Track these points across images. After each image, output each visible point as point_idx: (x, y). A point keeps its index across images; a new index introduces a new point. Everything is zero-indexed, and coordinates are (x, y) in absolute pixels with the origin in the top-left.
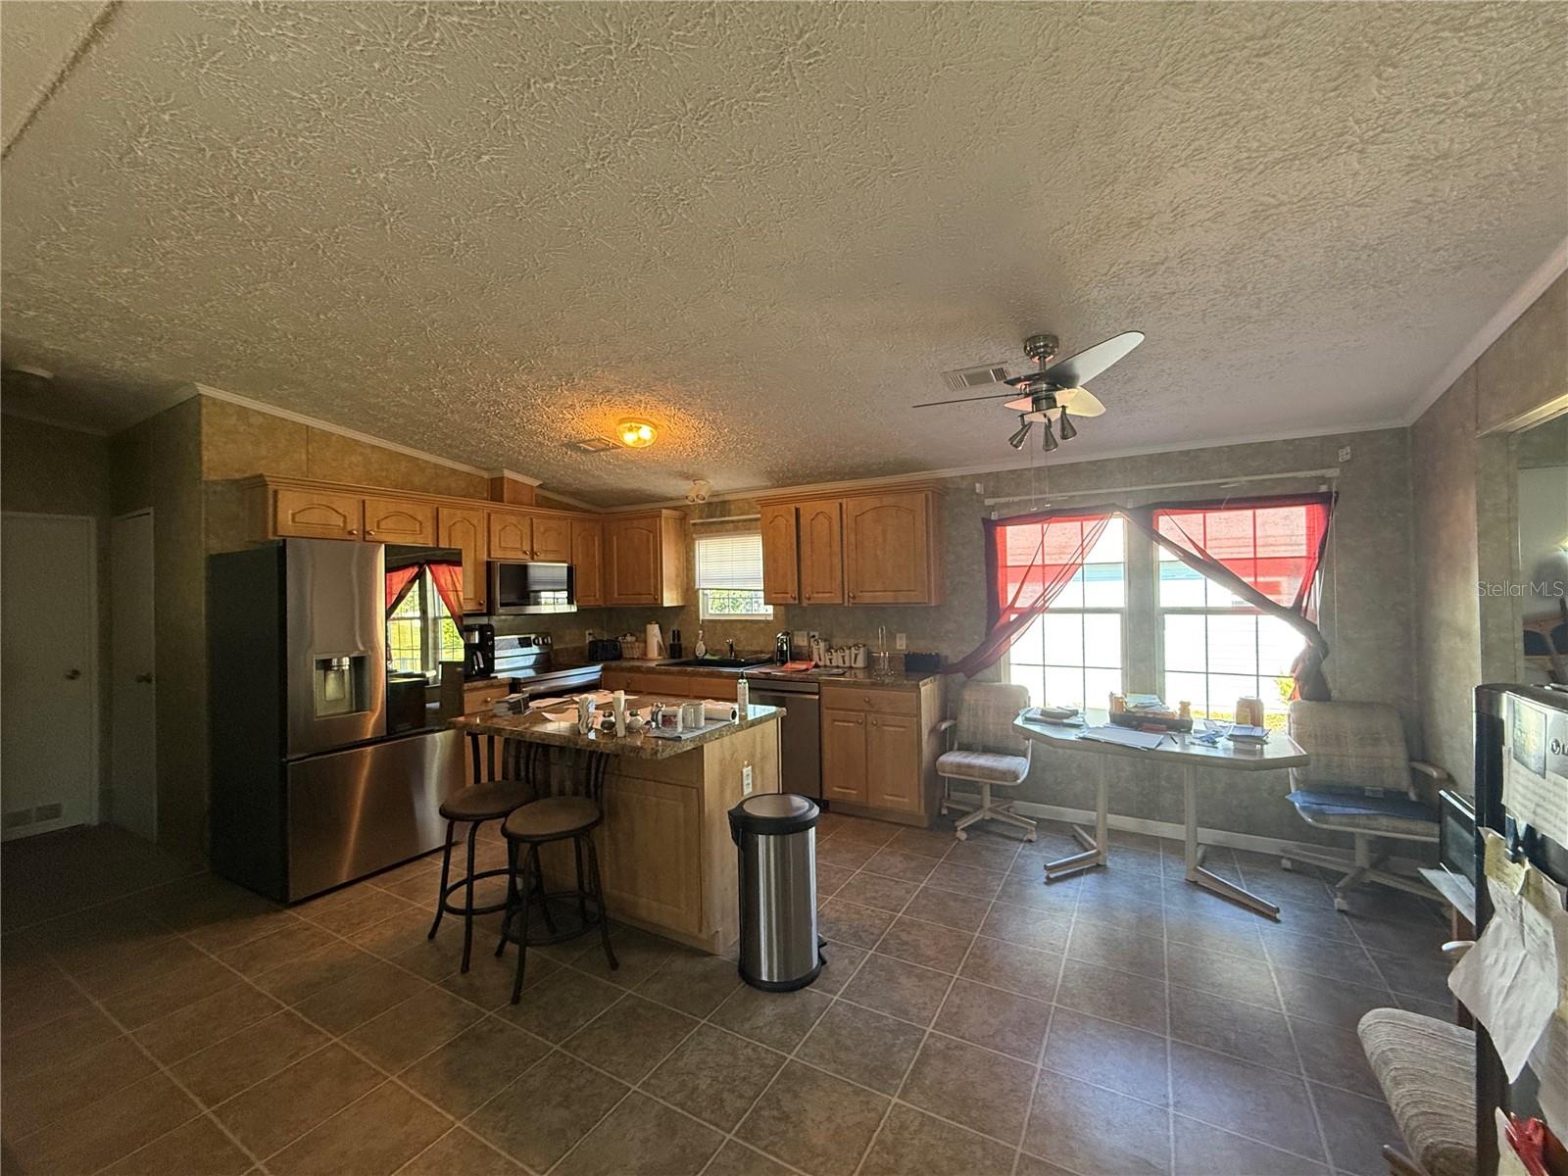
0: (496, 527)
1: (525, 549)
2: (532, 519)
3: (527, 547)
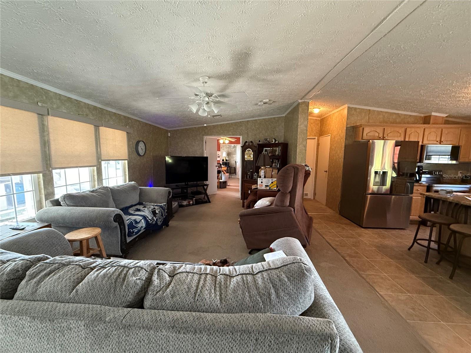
0: (426, 133)
1: (437, 140)
2: (442, 129)
3: (438, 139)
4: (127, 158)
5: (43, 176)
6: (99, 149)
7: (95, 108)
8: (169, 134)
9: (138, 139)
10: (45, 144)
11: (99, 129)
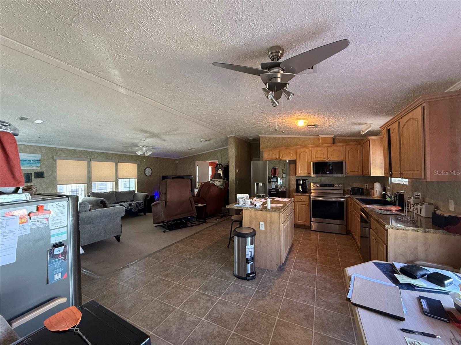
1: (324, 157)
2: (327, 148)
4: (136, 177)
5: (87, 185)
6: (117, 174)
7: (117, 154)
8: (177, 161)
9: (146, 166)
10: (89, 172)
11: (118, 164)
